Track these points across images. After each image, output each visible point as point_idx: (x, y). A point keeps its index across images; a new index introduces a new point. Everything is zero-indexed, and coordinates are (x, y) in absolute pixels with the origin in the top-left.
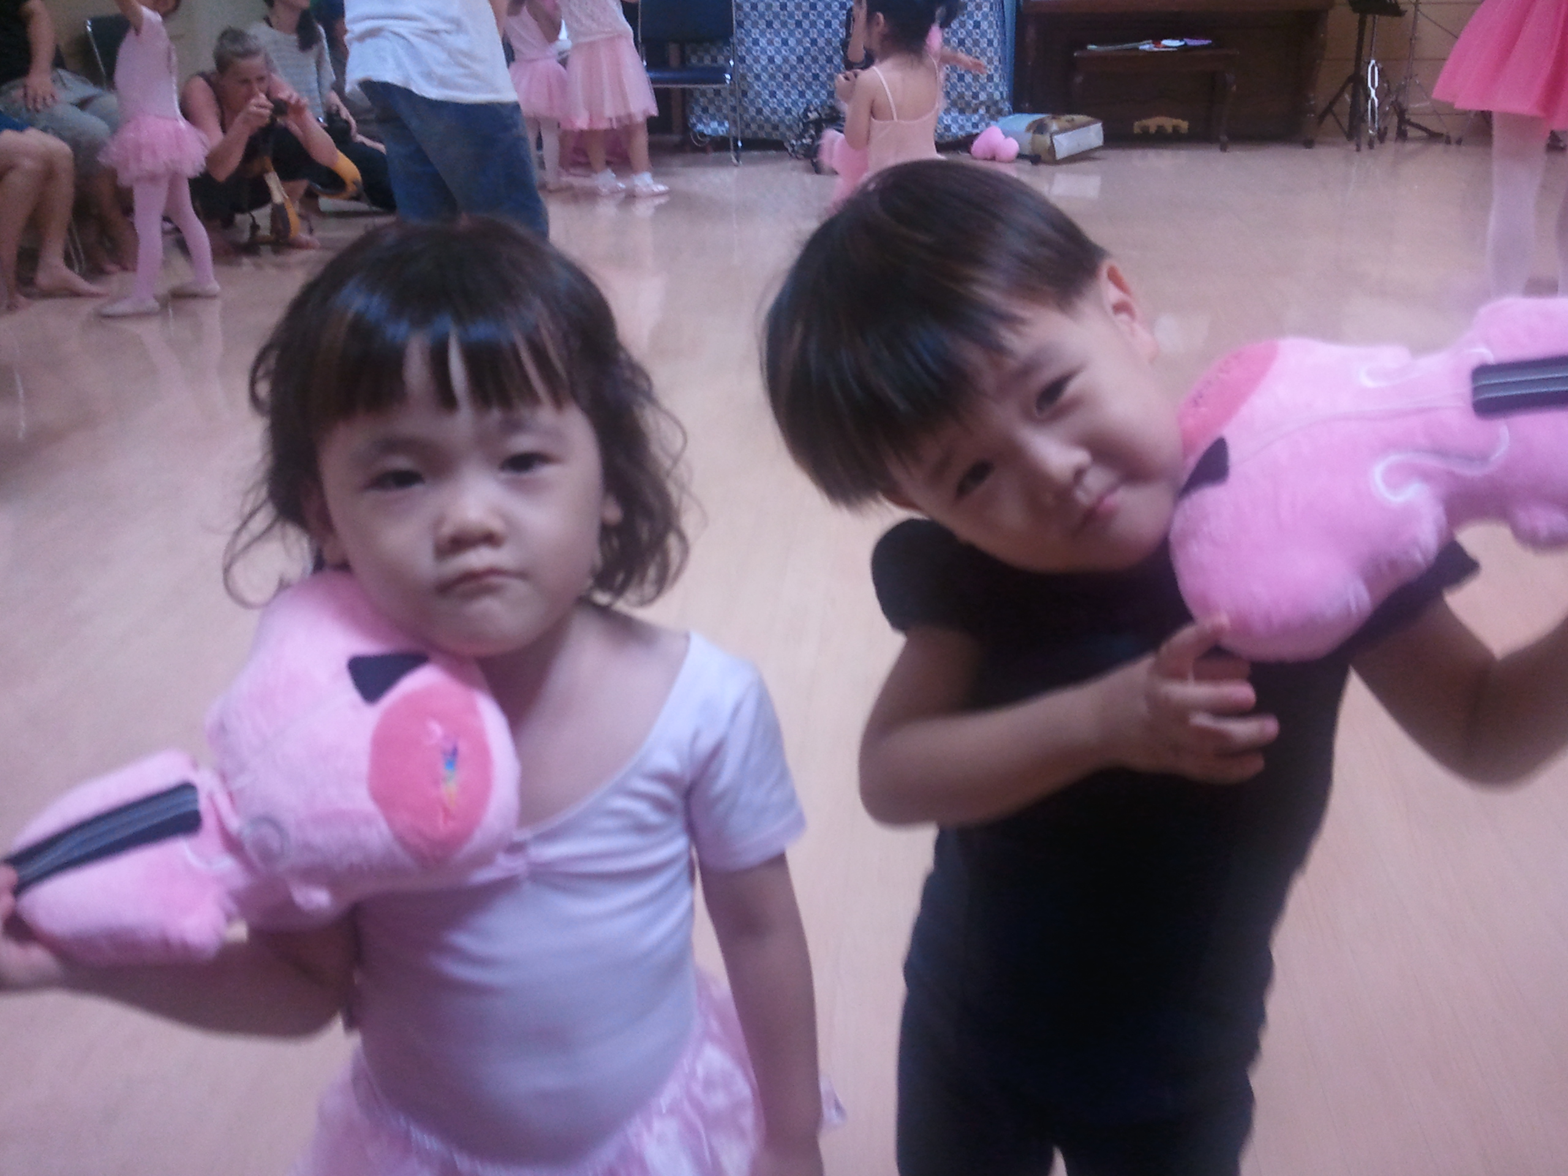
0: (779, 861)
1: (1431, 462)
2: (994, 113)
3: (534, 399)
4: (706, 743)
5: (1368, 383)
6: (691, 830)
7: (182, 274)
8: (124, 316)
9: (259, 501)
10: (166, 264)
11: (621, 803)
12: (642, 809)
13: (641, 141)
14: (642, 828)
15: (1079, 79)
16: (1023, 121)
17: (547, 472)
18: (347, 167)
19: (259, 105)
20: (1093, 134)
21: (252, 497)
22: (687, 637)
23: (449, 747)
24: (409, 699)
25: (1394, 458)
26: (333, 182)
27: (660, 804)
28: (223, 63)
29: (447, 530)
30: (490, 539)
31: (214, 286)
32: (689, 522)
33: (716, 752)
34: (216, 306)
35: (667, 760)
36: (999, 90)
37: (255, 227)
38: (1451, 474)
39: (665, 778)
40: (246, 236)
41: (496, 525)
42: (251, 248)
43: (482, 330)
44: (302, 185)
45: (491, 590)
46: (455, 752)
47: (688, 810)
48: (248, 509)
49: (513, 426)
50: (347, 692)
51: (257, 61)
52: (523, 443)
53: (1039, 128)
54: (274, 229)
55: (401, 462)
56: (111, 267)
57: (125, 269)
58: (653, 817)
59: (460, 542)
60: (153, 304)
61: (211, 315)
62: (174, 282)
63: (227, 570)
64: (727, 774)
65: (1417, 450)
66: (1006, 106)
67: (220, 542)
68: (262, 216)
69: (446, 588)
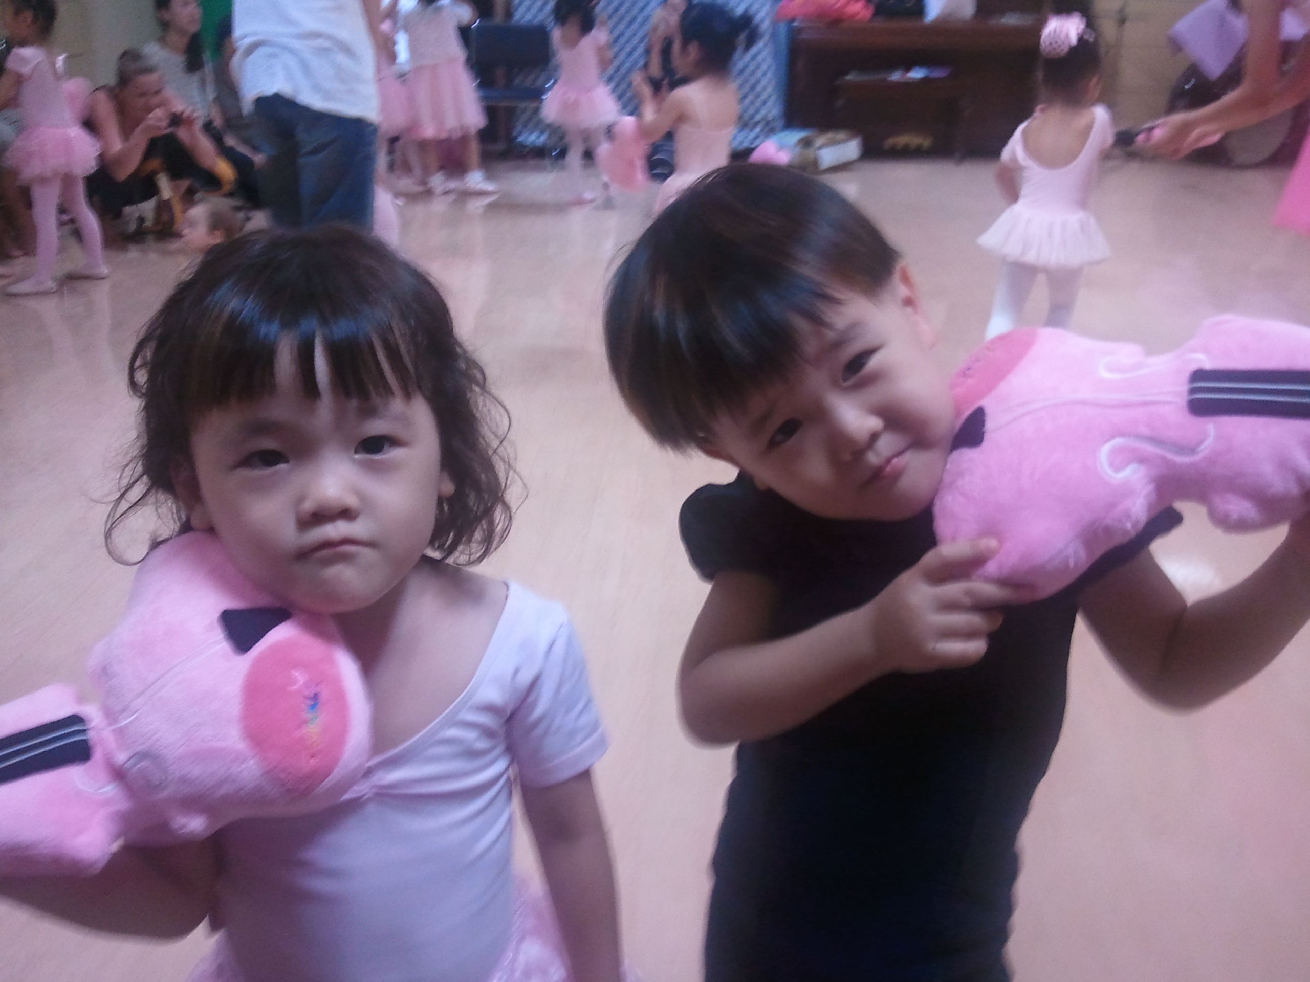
0: (585, 776)
1: (1149, 449)
2: (769, 130)
3: (389, 391)
4: (525, 678)
5: (1107, 375)
6: (511, 750)
7: (76, 260)
8: (27, 295)
9: (136, 475)
10: (61, 250)
11: (453, 732)
12: (470, 735)
13: (474, 148)
14: (472, 754)
15: (840, 103)
16: (794, 136)
17: (394, 454)
18: (225, 169)
19: (157, 119)
20: (851, 149)
21: (128, 471)
22: (507, 586)
23: (310, 692)
24: (274, 649)
25: (1118, 441)
26: (212, 181)
27: (488, 733)
28: (124, 79)
29: (308, 506)
30: (346, 514)
31: (104, 270)
32: (512, 495)
33: (534, 684)
34: (105, 286)
35: (492, 694)
36: (772, 109)
37: (141, 220)
38: (1163, 459)
39: (490, 709)
40: (133, 227)
41: (351, 501)
42: (137, 237)
43: (342, 328)
44: (185, 184)
45: (345, 558)
46: (315, 697)
47: (508, 735)
48: (125, 482)
49: (369, 412)
50: (219, 643)
51: (152, 78)
52: (377, 427)
53: (806, 143)
54: (157, 220)
55: (268, 443)
56: (17, 253)
57: (26, 254)
58: (482, 745)
59: (320, 516)
60: (50, 284)
61: (101, 294)
62: (69, 267)
63: (108, 535)
64: (542, 704)
65: (1139, 437)
66: (780, 123)
67: (102, 512)
68: (147, 208)
69: (304, 555)
